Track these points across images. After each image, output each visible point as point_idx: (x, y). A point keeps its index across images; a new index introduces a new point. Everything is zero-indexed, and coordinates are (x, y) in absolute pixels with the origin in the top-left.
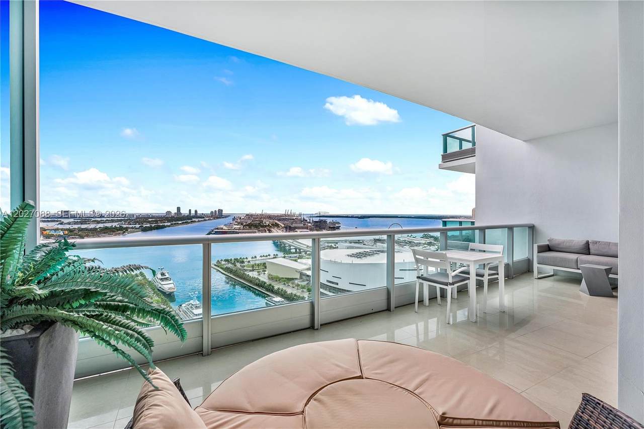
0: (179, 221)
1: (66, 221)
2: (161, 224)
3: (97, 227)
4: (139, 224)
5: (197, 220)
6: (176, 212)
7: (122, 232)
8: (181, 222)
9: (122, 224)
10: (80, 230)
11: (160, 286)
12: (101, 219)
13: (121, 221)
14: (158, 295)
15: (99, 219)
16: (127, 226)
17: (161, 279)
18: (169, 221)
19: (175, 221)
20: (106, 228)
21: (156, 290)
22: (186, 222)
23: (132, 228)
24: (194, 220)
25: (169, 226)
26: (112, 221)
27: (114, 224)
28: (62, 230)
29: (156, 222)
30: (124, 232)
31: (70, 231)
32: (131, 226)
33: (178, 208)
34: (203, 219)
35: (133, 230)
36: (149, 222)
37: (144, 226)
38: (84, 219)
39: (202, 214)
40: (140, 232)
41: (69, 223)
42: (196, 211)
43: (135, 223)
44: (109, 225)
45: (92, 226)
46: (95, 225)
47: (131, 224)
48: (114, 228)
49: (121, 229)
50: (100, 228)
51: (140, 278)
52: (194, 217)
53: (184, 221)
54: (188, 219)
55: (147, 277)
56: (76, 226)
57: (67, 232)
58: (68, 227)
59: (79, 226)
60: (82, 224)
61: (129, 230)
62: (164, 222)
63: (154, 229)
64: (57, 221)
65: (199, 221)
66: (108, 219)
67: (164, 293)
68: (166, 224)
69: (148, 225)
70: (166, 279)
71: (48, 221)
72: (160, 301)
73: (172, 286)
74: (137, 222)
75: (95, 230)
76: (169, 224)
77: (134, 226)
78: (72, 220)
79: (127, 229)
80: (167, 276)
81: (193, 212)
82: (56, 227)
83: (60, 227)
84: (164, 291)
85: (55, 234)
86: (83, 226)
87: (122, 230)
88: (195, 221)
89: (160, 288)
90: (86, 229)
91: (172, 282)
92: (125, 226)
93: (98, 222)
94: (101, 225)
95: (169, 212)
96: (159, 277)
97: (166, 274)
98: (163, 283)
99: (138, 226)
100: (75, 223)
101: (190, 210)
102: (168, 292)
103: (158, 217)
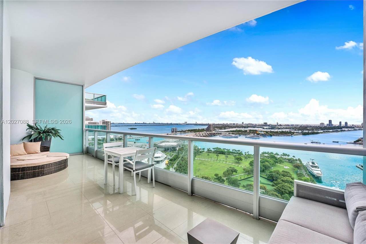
0: (330, 129)
1: (265, 127)
2: (316, 131)
3: (278, 131)
4: (301, 131)
5: (346, 129)
6: (328, 123)
7: (291, 134)
8: (332, 131)
9: (291, 130)
10: (271, 132)
11: (311, 170)
12: (281, 127)
13: (291, 128)
14: (308, 175)
15: (280, 127)
16: (294, 131)
17: (312, 166)
18: (322, 129)
19: (327, 130)
20: (283, 132)
21: (308, 172)
22: (336, 131)
23: (297, 132)
24: (343, 129)
25: (322, 133)
26: (286, 128)
27: (287, 130)
28: (263, 131)
29: (313, 130)
30: (292, 135)
31: (267, 132)
32: (296, 131)
33: (329, 121)
34: (353, 129)
35: (297, 134)
36: (308, 130)
37: (304, 132)
38: (273, 127)
39: (353, 125)
40: (302, 135)
41: (266, 129)
42: (346, 123)
43: (299, 130)
44: (284, 130)
45: (276, 130)
46: (278, 130)
47: (296, 130)
48: (287, 132)
49: (290, 132)
50: (280, 131)
51: (298, 162)
52: (344, 127)
53: (335, 130)
54: (339, 129)
55: (303, 163)
56: (269, 130)
57: (265, 133)
58: (266, 130)
59: (270, 130)
60: (272, 129)
61: (295, 134)
62: (318, 130)
63: (311, 134)
64: (262, 127)
65: (348, 130)
66: (284, 127)
67: (313, 176)
68: (319, 131)
69: (307, 131)
70: (316, 167)
71: (259, 127)
72: (310, 179)
73: (320, 172)
74: (300, 129)
75: (277, 132)
76: (322, 131)
77: (298, 131)
78: (268, 127)
79: (293, 133)
80: (316, 165)
81: (343, 124)
82: (262, 130)
83: (263, 130)
84: (313, 174)
85: (261, 133)
86: (272, 130)
87: (290, 134)
88: (345, 130)
89: (311, 171)
90: (273, 132)
91: (319, 169)
92: (292, 131)
93: (279, 129)
94: (280, 130)
95: (322, 124)
96: (310, 164)
97: (316, 164)
98: (312, 169)
99: (300, 132)
100: (269, 129)
101: (340, 123)
102: (316, 175)
103: (314, 127)
